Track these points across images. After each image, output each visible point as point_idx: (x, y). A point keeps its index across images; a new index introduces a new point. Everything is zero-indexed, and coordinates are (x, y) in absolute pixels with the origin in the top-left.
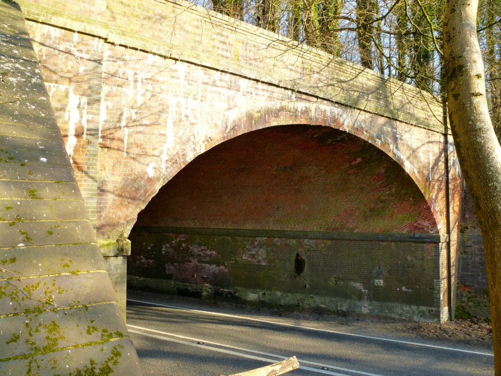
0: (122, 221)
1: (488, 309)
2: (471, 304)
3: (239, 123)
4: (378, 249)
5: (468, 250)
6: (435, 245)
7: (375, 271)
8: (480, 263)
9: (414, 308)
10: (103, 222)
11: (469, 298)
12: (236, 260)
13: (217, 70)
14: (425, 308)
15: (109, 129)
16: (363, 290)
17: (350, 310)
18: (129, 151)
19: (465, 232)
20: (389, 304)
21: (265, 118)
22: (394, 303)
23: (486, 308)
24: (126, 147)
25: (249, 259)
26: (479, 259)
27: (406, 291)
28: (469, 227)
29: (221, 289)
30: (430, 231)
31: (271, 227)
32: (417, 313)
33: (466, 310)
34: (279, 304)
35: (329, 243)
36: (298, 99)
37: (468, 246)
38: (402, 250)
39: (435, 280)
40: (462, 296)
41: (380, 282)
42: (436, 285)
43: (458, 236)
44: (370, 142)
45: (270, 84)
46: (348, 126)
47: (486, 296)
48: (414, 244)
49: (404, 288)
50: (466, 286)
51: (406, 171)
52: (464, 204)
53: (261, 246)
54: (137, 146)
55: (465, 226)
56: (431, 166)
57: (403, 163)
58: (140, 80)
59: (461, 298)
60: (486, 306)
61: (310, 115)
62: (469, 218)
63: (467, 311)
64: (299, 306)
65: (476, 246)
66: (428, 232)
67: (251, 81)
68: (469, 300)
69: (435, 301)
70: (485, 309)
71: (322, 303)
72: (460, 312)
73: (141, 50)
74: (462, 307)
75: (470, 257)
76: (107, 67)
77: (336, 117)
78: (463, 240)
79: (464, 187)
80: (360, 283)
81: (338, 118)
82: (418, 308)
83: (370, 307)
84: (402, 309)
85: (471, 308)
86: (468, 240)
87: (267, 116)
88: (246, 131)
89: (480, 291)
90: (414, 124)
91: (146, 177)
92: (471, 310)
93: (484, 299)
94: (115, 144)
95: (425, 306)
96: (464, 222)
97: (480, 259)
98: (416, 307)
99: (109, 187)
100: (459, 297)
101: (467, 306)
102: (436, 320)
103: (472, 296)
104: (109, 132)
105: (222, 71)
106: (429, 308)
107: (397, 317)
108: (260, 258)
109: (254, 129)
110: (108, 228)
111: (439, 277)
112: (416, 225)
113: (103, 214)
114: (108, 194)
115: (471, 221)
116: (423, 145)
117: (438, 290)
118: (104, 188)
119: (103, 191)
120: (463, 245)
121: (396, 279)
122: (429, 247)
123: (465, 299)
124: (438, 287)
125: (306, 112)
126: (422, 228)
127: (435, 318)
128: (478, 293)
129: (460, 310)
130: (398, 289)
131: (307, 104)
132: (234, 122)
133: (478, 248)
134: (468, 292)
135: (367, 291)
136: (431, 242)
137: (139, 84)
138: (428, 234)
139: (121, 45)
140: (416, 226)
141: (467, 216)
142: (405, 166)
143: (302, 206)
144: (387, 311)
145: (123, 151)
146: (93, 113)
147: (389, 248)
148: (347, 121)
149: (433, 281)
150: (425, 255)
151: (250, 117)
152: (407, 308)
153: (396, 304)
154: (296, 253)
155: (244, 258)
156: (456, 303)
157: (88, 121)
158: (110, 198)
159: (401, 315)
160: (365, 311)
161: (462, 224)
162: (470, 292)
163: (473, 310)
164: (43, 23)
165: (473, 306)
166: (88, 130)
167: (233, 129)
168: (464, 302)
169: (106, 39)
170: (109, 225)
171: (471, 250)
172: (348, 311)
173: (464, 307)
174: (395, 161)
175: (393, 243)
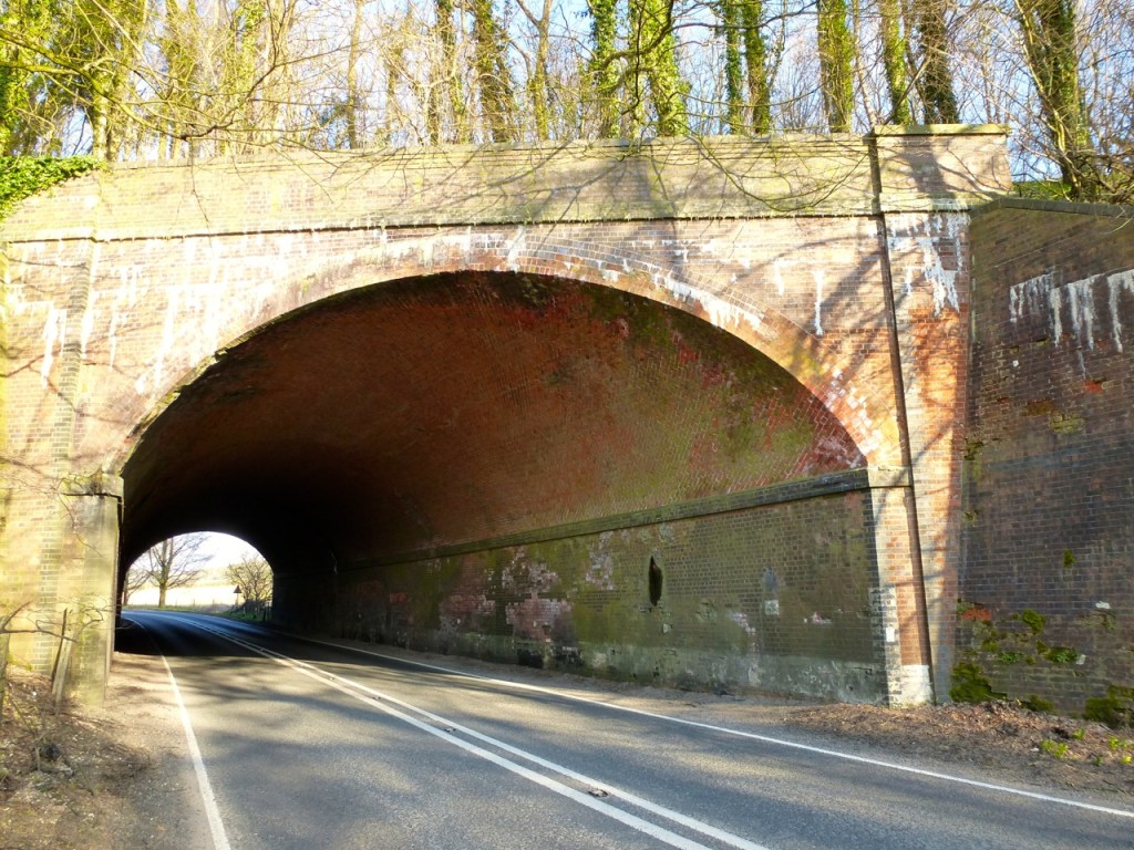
0: (102, 451)
1: (1036, 671)
2: (991, 657)
3: (275, 300)
4: (766, 526)
5: (985, 504)
6: (862, 496)
7: (764, 580)
8: (1013, 538)
9: (836, 666)
10: (79, 453)
11: (987, 641)
12: (578, 586)
13: (241, 234)
14: (856, 665)
15: (94, 342)
16: (748, 630)
17: (731, 678)
18: (116, 364)
19: (976, 456)
20: (792, 659)
21: (323, 283)
22: (798, 655)
23: (1031, 668)
24: (112, 360)
25: (594, 581)
26: (1010, 527)
27: (818, 625)
28: (985, 442)
29: (564, 648)
30: (848, 462)
31: (617, 509)
32: (842, 680)
33: (979, 676)
34: (632, 673)
35: (691, 524)
36: (392, 239)
37: (982, 495)
38: (806, 521)
39: (871, 590)
40: (969, 635)
41: (774, 606)
42: (874, 602)
43: (954, 470)
44: (583, 278)
45: (334, 230)
46: (518, 261)
47: (1030, 634)
48: (825, 503)
49: (815, 616)
50: (979, 606)
51: (714, 322)
52: (974, 382)
53: (606, 551)
54: (126, 356)
55: (975, 439)
56: (820, 300)
57: (699, 307)
58: (134, 276)
59: (966, 643)
60: (1029, 662)
61: (420, 259)
62: (986, 416)
63: (982, 677)
64: (658, 674)
65: (1002, 492)
66: (847, 466)
67: (300, 235)
68: (987, 646)
69: (875, 644)
70: (1029, 672)
71: (690, 666)
72: (964, 681)
73: (137, 239)
74: (970, 667)
75: (988, 523)
76: (96, 269)
77: (486, 249)
78: (971, 479)
79: (974, 335)
80: (743, 611)
81: (489, 251)
82: (844, 667)
83: (762, 671)
84: (815, 672)
85: (992, 669)
86: (983, 478)
87: (327, 280)
88: (287, 310)
89: (1015, 617)
90: (737, 215)
91: (135, 394)
92: (991, 675)
93: (1026, 641)
94: (100, 358)
95: (857, 660)
96: (973, 430)
97: (1014, 525)
98: (840, 665)
99: (90, 410)
100: (962, 640)
101: (980, 665)
102: (879, 698)
103: (994, 634)
104: (94, 345)
105: (249, 233)
106: (864, 666)
107: (807, 693)
108: (607, 577)
109: (301, 305)
110: (85, 460)
111: (878, 580)
112: (817, 452)
113: (81, 444)
114: (88, 418)
115: (990, 423)
116: (782, 255)
117: (878, 615)
118: (84, 412)
119: (83, 415)
120: (969, 495)
121: (800, 594)
122: (852, 502)
123: (976, 646)
124: (877, 605)
125: (412, 255)
126: (832, 459)
127: (876, 691)
128: (1010, 625)
129: (963, 675)
130: (806, 620)
131: (414, 243)
132: (266, 300)
133: (1008, 496)
134: (985, 623)
135: (754, 630)
136: (853, 491)
137: (134, 280)
138: (847, 471)
139: (113, 240)
140: (821, 456)
141: (981, 412)
142: (707, 314)
143: (634, 452)
144: (790, 679)
145: (108, 365)
146: (72, 326)
147: (783, 519)
148: (515, 253)
149: (867, 591)
150: (846, 526)
151: (295, 289)
152: (823, 669)
153: (805, 659)
154: (650, 557)
155: (588, 579)
156: (957, 656)
157: (67, 336)
158: (90, 423)
159: (814, 687)
160: (754, 679)
161: (969, 435)
162: (988, 624)
163: (995, 676)
164: (29, 241)
165: (995, 662)
166: (65, 346)
167: (265, 310)
168: (976, 654)
169: (92, 239)
170: (85, 456)
171: (990, 505)
172: (728, 682)
173: (974, 666)
174: (673, 308)
175: (789, 507)
